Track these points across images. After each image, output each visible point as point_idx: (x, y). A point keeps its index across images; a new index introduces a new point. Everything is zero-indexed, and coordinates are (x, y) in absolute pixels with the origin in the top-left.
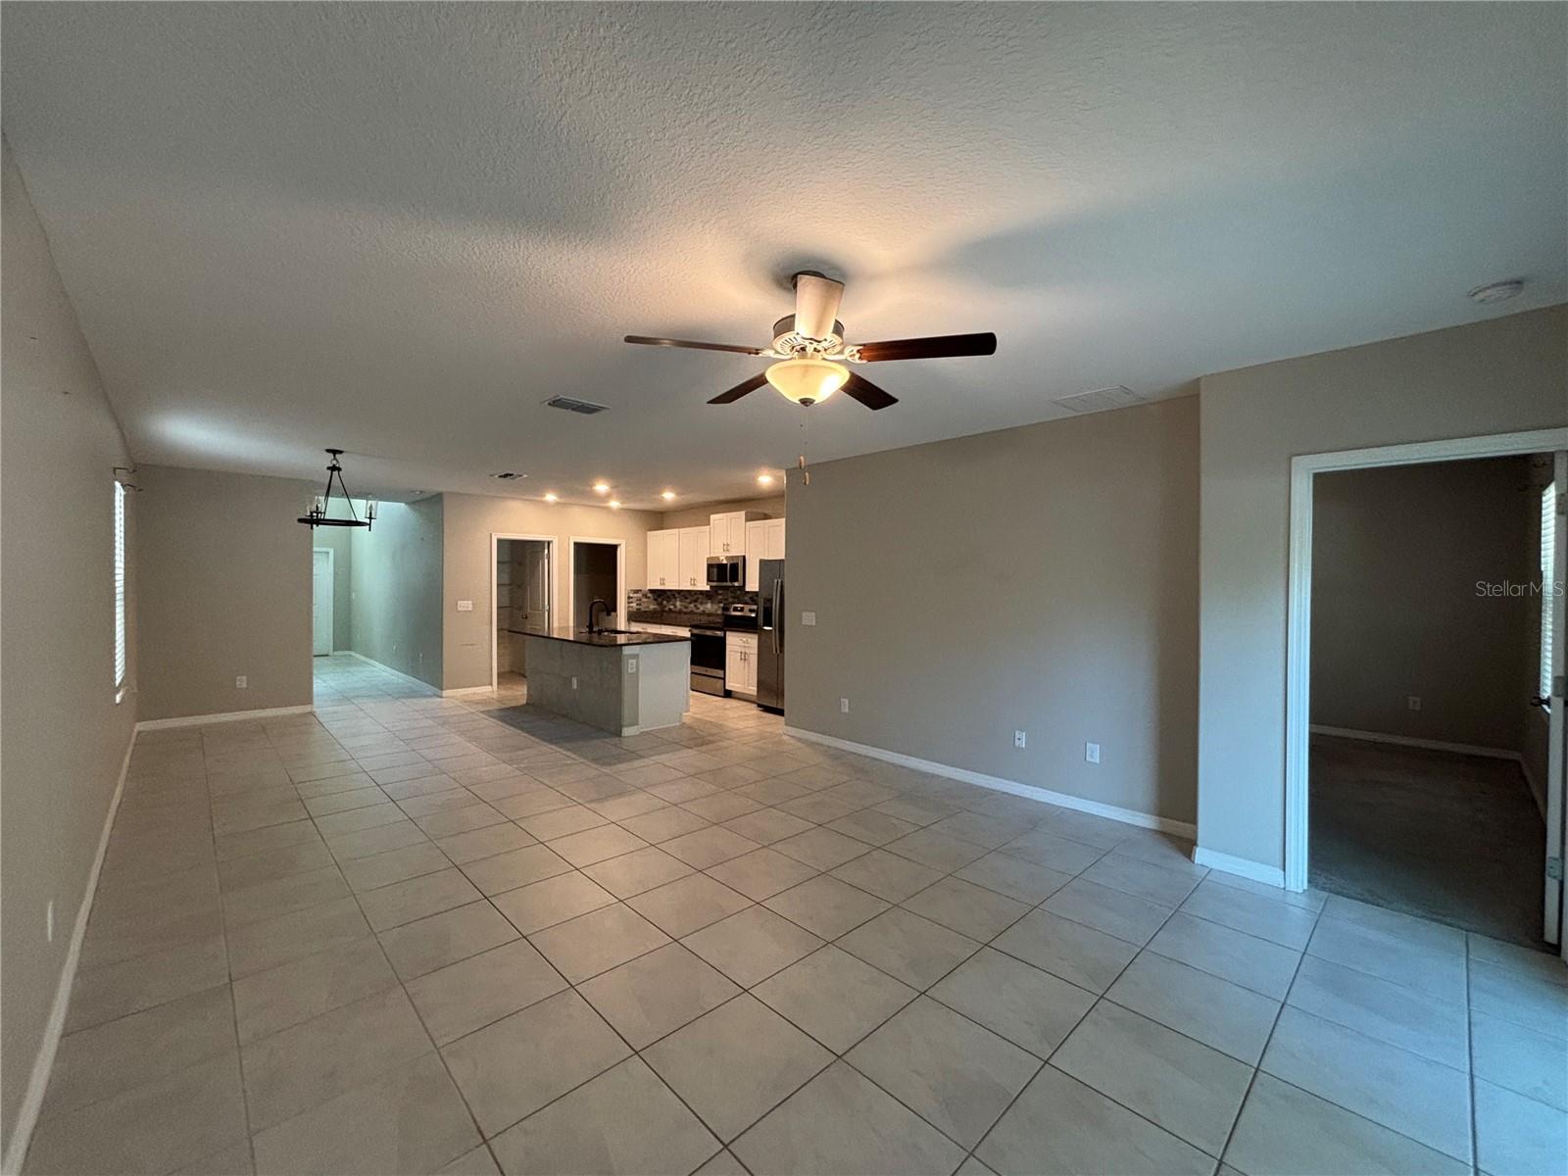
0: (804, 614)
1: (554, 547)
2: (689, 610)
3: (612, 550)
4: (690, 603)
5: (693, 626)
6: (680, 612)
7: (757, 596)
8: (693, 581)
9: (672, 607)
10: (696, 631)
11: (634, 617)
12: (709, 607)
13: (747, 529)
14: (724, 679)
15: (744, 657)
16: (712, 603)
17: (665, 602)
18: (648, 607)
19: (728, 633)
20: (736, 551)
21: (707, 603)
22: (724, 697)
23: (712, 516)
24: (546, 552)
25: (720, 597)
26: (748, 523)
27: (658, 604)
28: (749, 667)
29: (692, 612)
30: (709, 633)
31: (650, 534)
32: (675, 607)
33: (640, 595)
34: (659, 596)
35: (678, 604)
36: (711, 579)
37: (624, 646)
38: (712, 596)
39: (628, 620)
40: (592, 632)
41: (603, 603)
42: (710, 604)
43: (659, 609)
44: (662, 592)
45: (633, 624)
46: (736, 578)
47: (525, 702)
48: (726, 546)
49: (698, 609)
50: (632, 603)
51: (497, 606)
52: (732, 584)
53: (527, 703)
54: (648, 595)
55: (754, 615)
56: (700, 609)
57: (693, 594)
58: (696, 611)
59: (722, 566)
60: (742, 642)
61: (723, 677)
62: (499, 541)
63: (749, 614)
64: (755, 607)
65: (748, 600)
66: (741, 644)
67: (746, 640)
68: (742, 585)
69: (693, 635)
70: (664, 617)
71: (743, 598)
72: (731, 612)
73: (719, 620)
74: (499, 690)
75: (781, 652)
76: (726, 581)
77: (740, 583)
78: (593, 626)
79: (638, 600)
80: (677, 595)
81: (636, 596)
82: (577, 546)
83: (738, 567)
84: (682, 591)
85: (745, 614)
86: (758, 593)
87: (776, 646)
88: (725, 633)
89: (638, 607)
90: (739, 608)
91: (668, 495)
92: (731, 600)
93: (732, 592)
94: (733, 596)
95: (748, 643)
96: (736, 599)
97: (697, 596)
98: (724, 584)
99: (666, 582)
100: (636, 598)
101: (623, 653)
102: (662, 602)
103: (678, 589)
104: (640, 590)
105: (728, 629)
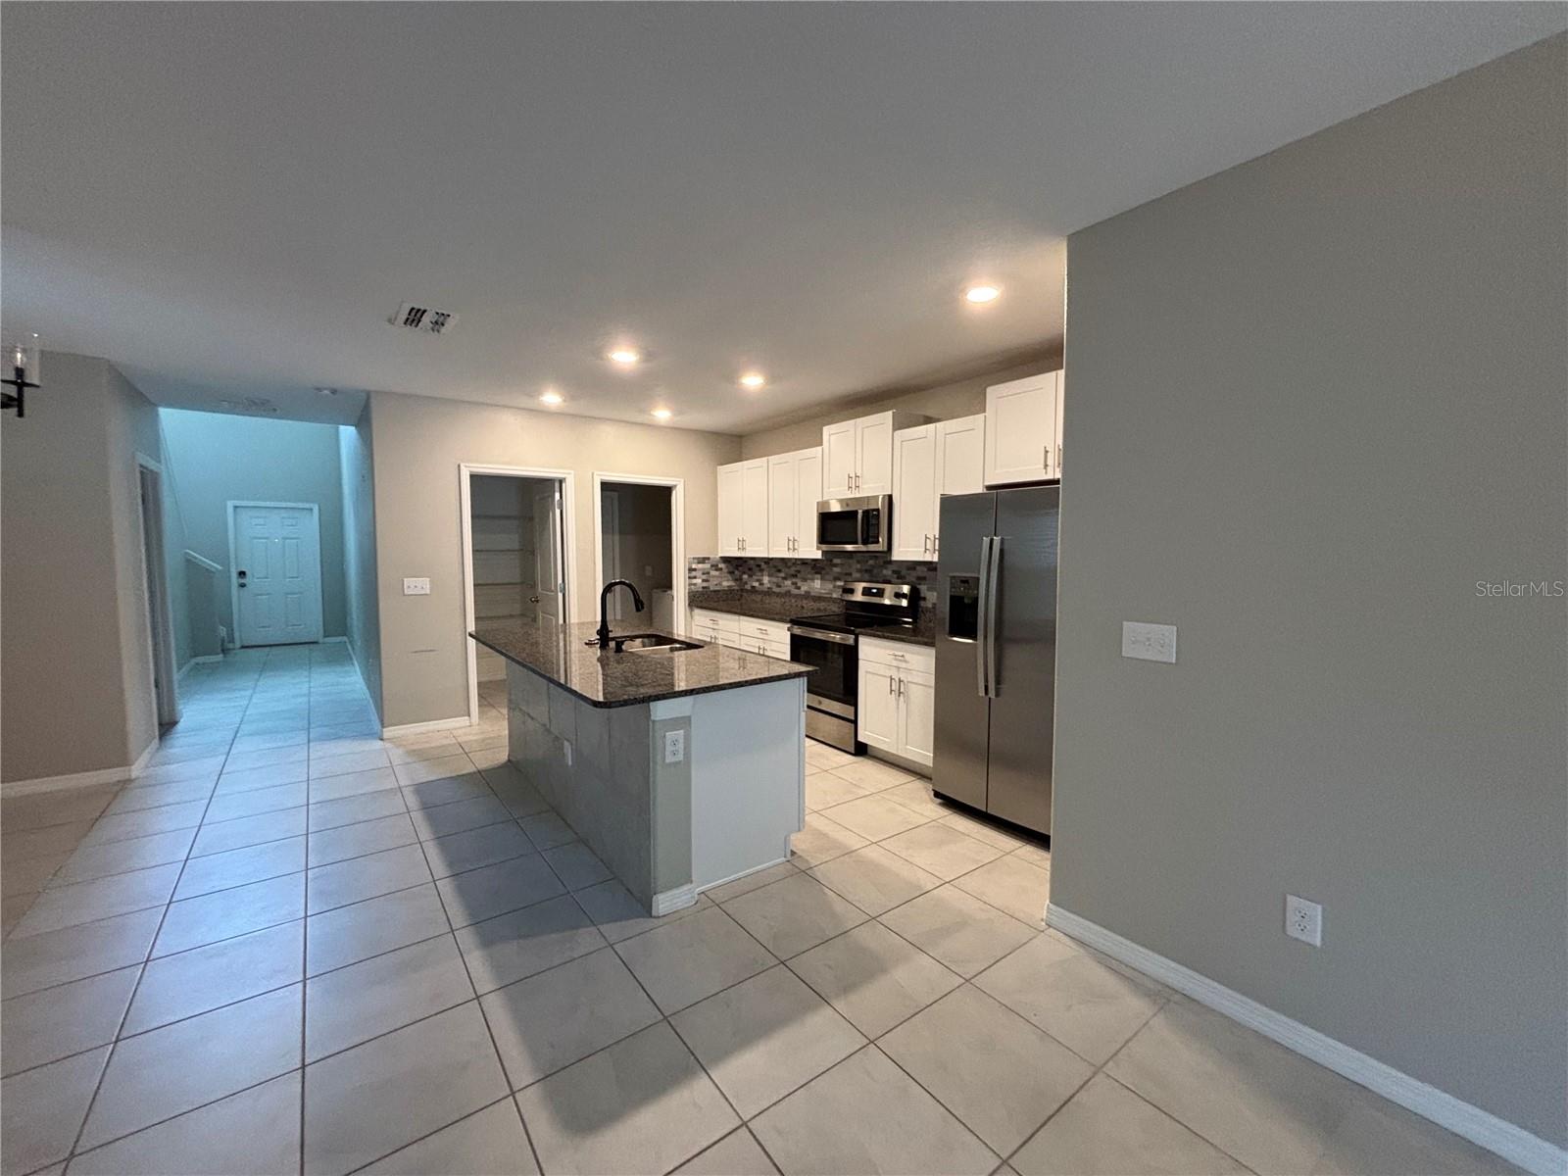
1: (569, 488)
2: (782, 590)
3: (664, 493)
4: (785, 578)
5: (794, 622)
6: (769, 593)
8: (792, 543)
9: (756, 584)
10: (798, 631)
11: (700, 600)
12: (817, 585)
13: (897, 443)
14: (855, 722)
15: (899, 689)
16: (822, 579)
17: (745, 576)
18: (720, 584)
19: (862, 640)
20: (872, 489)
21: (813, 580)
22: (856, 754)
23: (826, 429)
24: (557, 495)
25: (836, 570)
26: (898, 433)
27: (735, 579)
28: (907, 702)
29: (788, 593)
30: (819, 635)
31: (723, 469)
32: (761, 584)
33: (707, 566)
34: (737, 567)
35: (766, 580)
36: (824, 538)
37: (655, 700)
38: (823, 569)
39: (689, 605)
40: (608, 645)
41: (629, 586)
42: (819, 582)
43: (736, 588)
44: (741, 562)
45: (697, 611)
46: (872, 537)
47: (506, 758)
48: (854, 480)
49: (799, 588)
50: (695, 578)
51: (474, 585)
52: (861, 547)
53: (509, 760)
54: (720, 566)
55: (904, 603)
56: (802, 589)
57: (789, 564)
58: (796, 592)
59: (847, 516)
60: (896, 660)
61: (853, 718)
62: (473, 477)
63: (896, 602)
64: (906, 589)
65: (895, 576)
66: (895, 663)
67: (903, 656)
68: (885, 549)
69: (794, 637)
70: (743, 601)
71: (885, 572)
72: (858, 597)
73: (835, 608)
74: (479, 725)
75: (997, 695)
76: (856, 543)
77: (881, 546)
78: (608, 632)
79: (703, 574)
80: (763, 566)
81: (700, 566)
82: (606, 487)
83: (878, 516)
84: (772, 559)
85: (887, 602)
86: (931, 563)
87: (986, 680)
88: (853, 636)
89: (705, 584)
90: (875, 591)
91: (753, 381)
92: (857, 575)
93: (858, 562)
94: (864, 568)
95: (906, 661)
96: (870, 575)
97: (798, 568)
98: (849, 548)
99: (746, 545)
100: (700, 570)
101: (652, 718)
102: (741, 576)
103: (766, 556)
104: (708, 559)
105: (858, 630)
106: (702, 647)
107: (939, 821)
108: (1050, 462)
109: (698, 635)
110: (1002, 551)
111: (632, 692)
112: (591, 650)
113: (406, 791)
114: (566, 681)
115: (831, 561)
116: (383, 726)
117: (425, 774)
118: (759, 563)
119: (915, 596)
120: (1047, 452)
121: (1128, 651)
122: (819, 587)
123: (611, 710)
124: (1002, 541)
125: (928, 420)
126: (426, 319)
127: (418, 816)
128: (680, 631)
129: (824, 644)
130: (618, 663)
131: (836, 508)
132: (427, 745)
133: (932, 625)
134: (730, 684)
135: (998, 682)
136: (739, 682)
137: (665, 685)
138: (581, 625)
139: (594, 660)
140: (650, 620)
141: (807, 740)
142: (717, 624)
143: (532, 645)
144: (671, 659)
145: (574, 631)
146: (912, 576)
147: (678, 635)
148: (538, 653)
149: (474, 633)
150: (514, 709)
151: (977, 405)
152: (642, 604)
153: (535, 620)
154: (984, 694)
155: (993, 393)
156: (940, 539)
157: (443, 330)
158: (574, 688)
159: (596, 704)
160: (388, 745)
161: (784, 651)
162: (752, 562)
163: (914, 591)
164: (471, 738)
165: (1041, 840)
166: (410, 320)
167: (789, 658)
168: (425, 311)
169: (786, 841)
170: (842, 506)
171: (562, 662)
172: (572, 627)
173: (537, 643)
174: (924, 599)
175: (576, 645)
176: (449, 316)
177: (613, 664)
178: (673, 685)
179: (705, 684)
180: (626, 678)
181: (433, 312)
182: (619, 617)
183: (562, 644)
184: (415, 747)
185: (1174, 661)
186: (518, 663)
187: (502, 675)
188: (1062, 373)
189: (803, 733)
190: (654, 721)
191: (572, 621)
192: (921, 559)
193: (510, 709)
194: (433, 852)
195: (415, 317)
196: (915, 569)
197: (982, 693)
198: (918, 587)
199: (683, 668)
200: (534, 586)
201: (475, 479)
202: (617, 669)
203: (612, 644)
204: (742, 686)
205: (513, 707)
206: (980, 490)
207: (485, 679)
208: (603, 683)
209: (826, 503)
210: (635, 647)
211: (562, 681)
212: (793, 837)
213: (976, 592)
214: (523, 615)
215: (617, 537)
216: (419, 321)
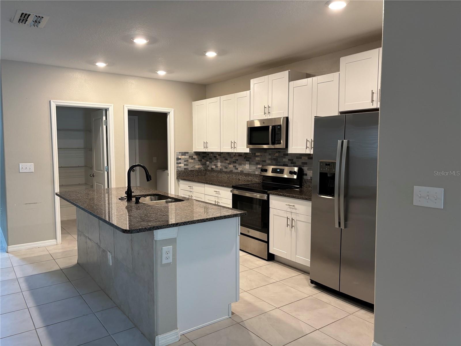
0: (414, 186)
1: (111, 113)
2: (228, 170)
3: (162, 117)
4: (230, 164)
5: (234, 187)
6: (221, 171)
7: (311, 158)
8: (233, 144)
9: (214, 167)
10: (236, 192)
11: (183, 175)
12: (247, 167)
13: (291, 88)
14: (268, 242)
15: (291, 224)
17: (208, 163)
18: (194, 167)
19: (271, 197)
20: (277, 114)
21: (245, 164)
22: (268, 260)
23: (252, 81)
24: (104, 118)
25: (257, 159)
26: (292, 83)
27: (203, 165)
28: (296, 231)
29: (231, 172)
30: (248, 194)
31: (197, 104)
32: (217, 167)
33: (187, 157)
34: (203, 157)
35: (219, 164)
36: (250, 141)
37: (156, 229)
38: (251, 158)
39: (177, 178)
40: (132, 200)
41: (143, 167)
42: (248, 165)
43: (203, 169)
44: (205, 155)
45: (181, 182)
46: (277, 141)
47: (77, 262)
48: (267, 109)
49: (237, 169)
50: (180, 163)
51: (59, 167)
52: (272, 147)
53: (78, 263)
54: (194, 157)
55: (295, 177)
56: (239, 170)
57: (232, 156)
58: (236, 171)
59: (264, 129)
60: (290, 208)
61: (266, 240)
62: (58, 108)
63: (290, 176)
64: (296, 169)
65: (290, 162)
66: (289, 210)
67: (294, 206)
68: (284, 147)
69: (234, 195)
70: (207, 176)
71: (284, 160)
72: (270, 174)
73: (257, 180)
74: (62, 244)
75: (345, 227)
76: (268, 144)
77: (282, 145)
78: (131, 192)
79: (185, 161)
80: (218, 157)
81: (183, 157)
82: (132, 113)
83: (280, 129)
84: (222, 153)
85: (286, 176)
86: (310, 154)
87: (339, 219)
88: (267, 195)
89: (186, 167)
90: (279, 170)
91: (211, 54)
92: (268, 162)
93: (270, 154)
94: (273, 158)
95: (295, 209)
96: (276, 161)
97: (237, 158)
98: (265, 147)
99: (209, 145)
100: (183, 159)
101: (155, 239)
102: (205, 162)
103: (219, 151)
104: (188, 153)
105: (269, 192)
106: (182, 200)
107: (313, 296)
108: (375, 98)
109: (181, 194)
110: (348, 148)
111: (144, 225)
112: (122, 202)
113: (21, 281)
114: (109, 220)
115: (255, 154)
116: (8, 245)
117: (31, 271)
118: (216, 155)
119: (301, 173)
120: (373, 93)
121: (416, 202)
122: (248, 168)
123: (132, 234)
124: (348, 142)
125: (308, 76)
126: (30, 20)
127: (27, 294)
128: (172, 192)
129: (251, 199)
130: (137, 209)
131: (257, 124)
132: (33, 256)
133: (310, 189)
134: (198, 220)
135: (346, 219)
136: (203, 219)
137: (162, 221)
138: (117, 189)
139: (124, 208)
140: (155, 186)
141: (241, 252)
142: (193, 189)
143: (90, 200)
144: (167, 207)
145: (114, 193)
146: (299, 163)
147: (171, 194)
148: (94, 204)
149: (59, 194)
150: (81, 235)
151: (335, 68)
152: (150, 177)
153: (92, 186)
154: (338, 227)
155: (344, 61)
156: (314, 141)
157: (40, 25)
158: (113, 223)
159: (125, 231)
160: (11, 255)
161: (229, 203)
162: (211, 155)
163: (301, 170)
164: (57, 251)
165: (369, 307)
166: (21, 20)
167: (231, 207)
168: (29, 15)
169: (229, 306)
170: (261, 124)
171: (107, 208)
172: (112, 190)
173: (93, 199)
174: (306, 175)
175: (114, 200)
176: (43, 17)
177: (134, 210)
178: (168, 221)
179: (184, 220)
180: (141, 218)
181: (34, 15)
182: (138, 185)
183: (107, 199)
184: (25, 257)
185: (443, 208)
186: (83, 209)
187: (74, 217)
188: (381, 49)
189: (238, 248)
190: (156, 241)
191: (113, 187)
192: (304, 153)
193: (79, 235)
194: (35, 313)
195: (24, 18)
196: (301, 158)
197: (337, 226)
198: (303, 168)
199: (174, 212)
200: (92, 168)
201: (59, 109)
202: (135, 212)
203: (134, 199)
204: (205, 221)
205: (80, 234)
206: (336, 114)
207: (65, 219)
208: (129, 220)
209: (252, 122)
210: (147, 200)
211: (108, 220)
212: (233, 305)
213: (334, 170)
214: (86, 184)
215: (137, 141)
216: (27, 20)
